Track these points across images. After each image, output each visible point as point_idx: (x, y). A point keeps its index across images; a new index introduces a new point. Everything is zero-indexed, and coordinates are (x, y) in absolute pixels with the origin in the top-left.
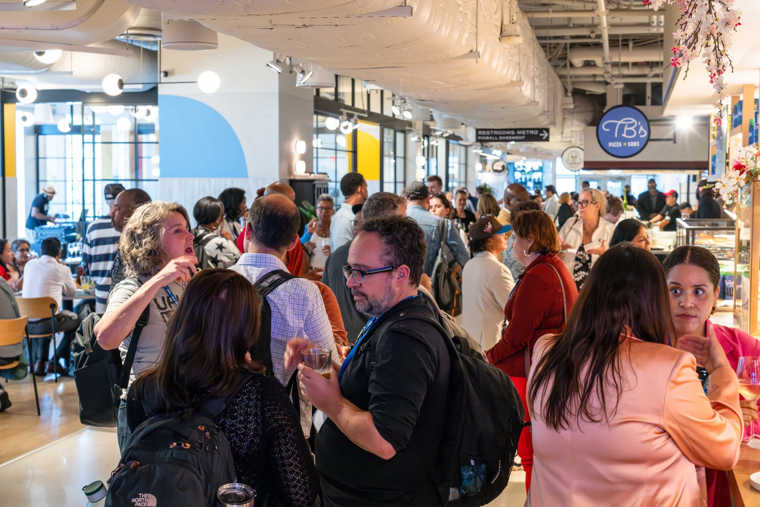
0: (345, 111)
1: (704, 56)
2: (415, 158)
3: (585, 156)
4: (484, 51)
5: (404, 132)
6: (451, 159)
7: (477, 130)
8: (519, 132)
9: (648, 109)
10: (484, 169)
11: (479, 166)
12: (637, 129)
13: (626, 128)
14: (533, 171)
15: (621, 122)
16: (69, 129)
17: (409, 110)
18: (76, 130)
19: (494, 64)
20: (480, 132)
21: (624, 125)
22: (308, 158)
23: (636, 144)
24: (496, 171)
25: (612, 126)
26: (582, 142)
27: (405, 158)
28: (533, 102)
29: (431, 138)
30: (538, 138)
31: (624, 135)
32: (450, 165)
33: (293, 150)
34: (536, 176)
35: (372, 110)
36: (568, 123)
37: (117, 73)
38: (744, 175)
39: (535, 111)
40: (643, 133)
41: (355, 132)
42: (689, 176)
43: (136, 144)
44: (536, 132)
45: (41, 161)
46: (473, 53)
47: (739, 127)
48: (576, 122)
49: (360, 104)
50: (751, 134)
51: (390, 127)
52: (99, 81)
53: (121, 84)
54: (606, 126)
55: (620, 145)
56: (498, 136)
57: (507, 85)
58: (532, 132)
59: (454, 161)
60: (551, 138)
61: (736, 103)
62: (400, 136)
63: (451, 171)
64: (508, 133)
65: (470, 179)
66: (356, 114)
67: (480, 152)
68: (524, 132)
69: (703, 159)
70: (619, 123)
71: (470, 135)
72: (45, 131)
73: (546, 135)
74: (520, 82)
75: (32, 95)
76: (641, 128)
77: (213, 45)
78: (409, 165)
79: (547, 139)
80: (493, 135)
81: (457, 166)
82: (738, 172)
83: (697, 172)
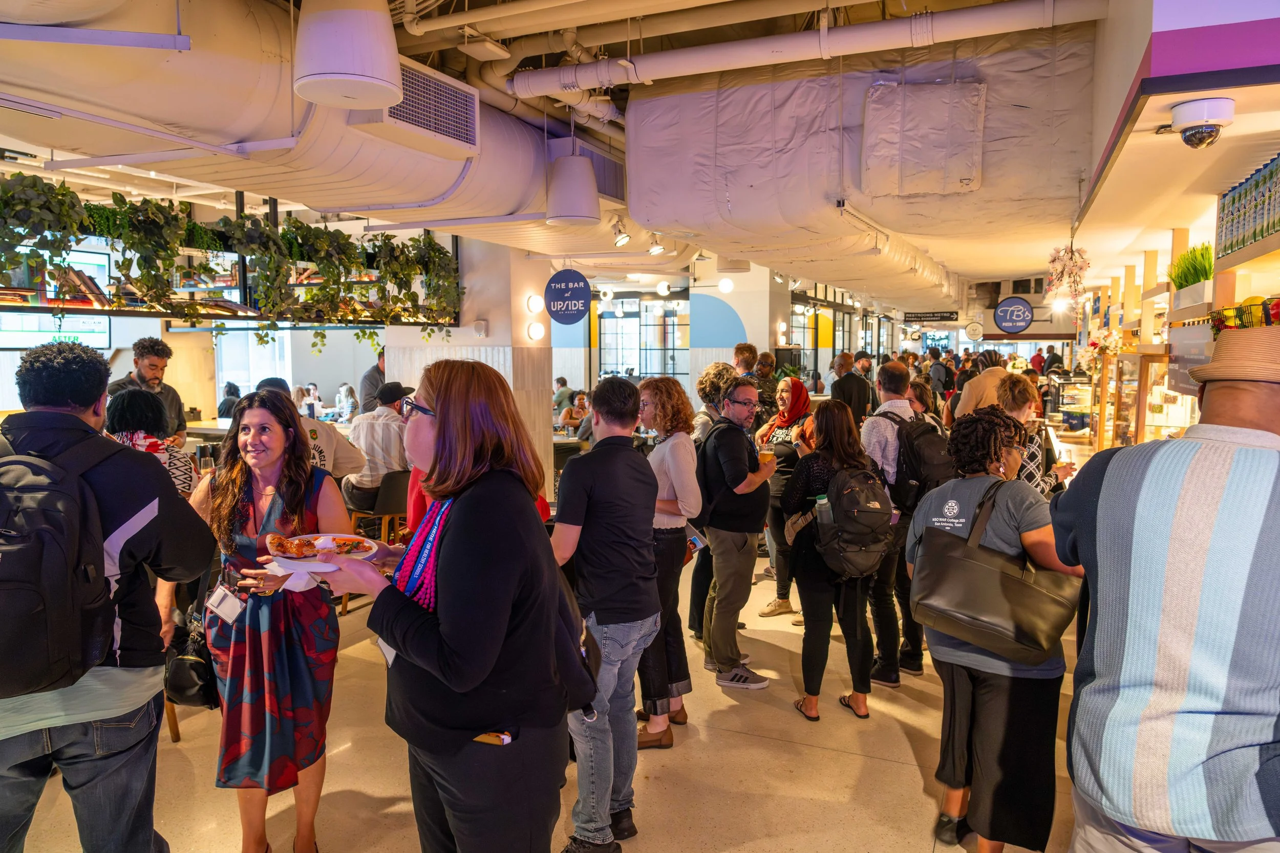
0: (812, 302)
1: (1068, 283)
2: (857, 332)
3: (984, 330)
4: (919, 267)
5: (849, 313)
6: (882, 330)
7: (906, 314)
8: (936, 315)
9: (1030, 297)
10: (905, 338)
11: (902, 336)
12: (1024, 313)
13: (1015, 313)
14: (941, 339)
15: (1012, 309)
16: (622, 315)
17: (859, 301)
18: (627, 315)
19: (925, 273)
20: (907, 315)
21: (1014, 311)
22: (787, 334)
23: (1023, 324)
24: (913, 339)
25: (1006, 312)
26: (982, 318)
27: (850, 332)
28: (949, 296)
29: (868, 318)
30: (949, 319)
31: (1014, 318)
32: (881, 335)
33: (778, 329)
34: (944, 342)
35: (828, 299)
36: (971, 307)
37: (668, 281)
38: (1097, 350)
39: (949, 301)
40: (1028, 316)
41: (816, 316)
42: (1063, 343)
43: (664, 325)
44: (948, 315)
45: (602, 336)
46: (913, 270)
47: (1097, 315)
48: (977, 306)
49: (821, 296)
50: (1105, 320)
51: (840, 311)
52: (655, 286)
53: (669, 288)
54: (1001, 312)
55: (1011, 324)
56: (921, 318)
57: (932, 287)
58: (945, 315)
59: (883, 331)
60: (959, 318)
61: (1096, 297)
62: (847, 317)
63: (881, 340)
64: (928, 315)
65: (895, 345)
66: (819, 303)
67: (903, 326)
68: (939, 315)
69: (1073, 332)
70: (1011, 309)
71: (898, 315)
72: (604, 316)
73: (956, 316)
74: (941, 285)
75: (610, 296)
76: (1027, 313)
77: (748, 269)
78: (853, 337)
79: (956, 319)
80: (918, 317)
81: (885, 337)
82: (1093, 347)
83: (1069, 341)
